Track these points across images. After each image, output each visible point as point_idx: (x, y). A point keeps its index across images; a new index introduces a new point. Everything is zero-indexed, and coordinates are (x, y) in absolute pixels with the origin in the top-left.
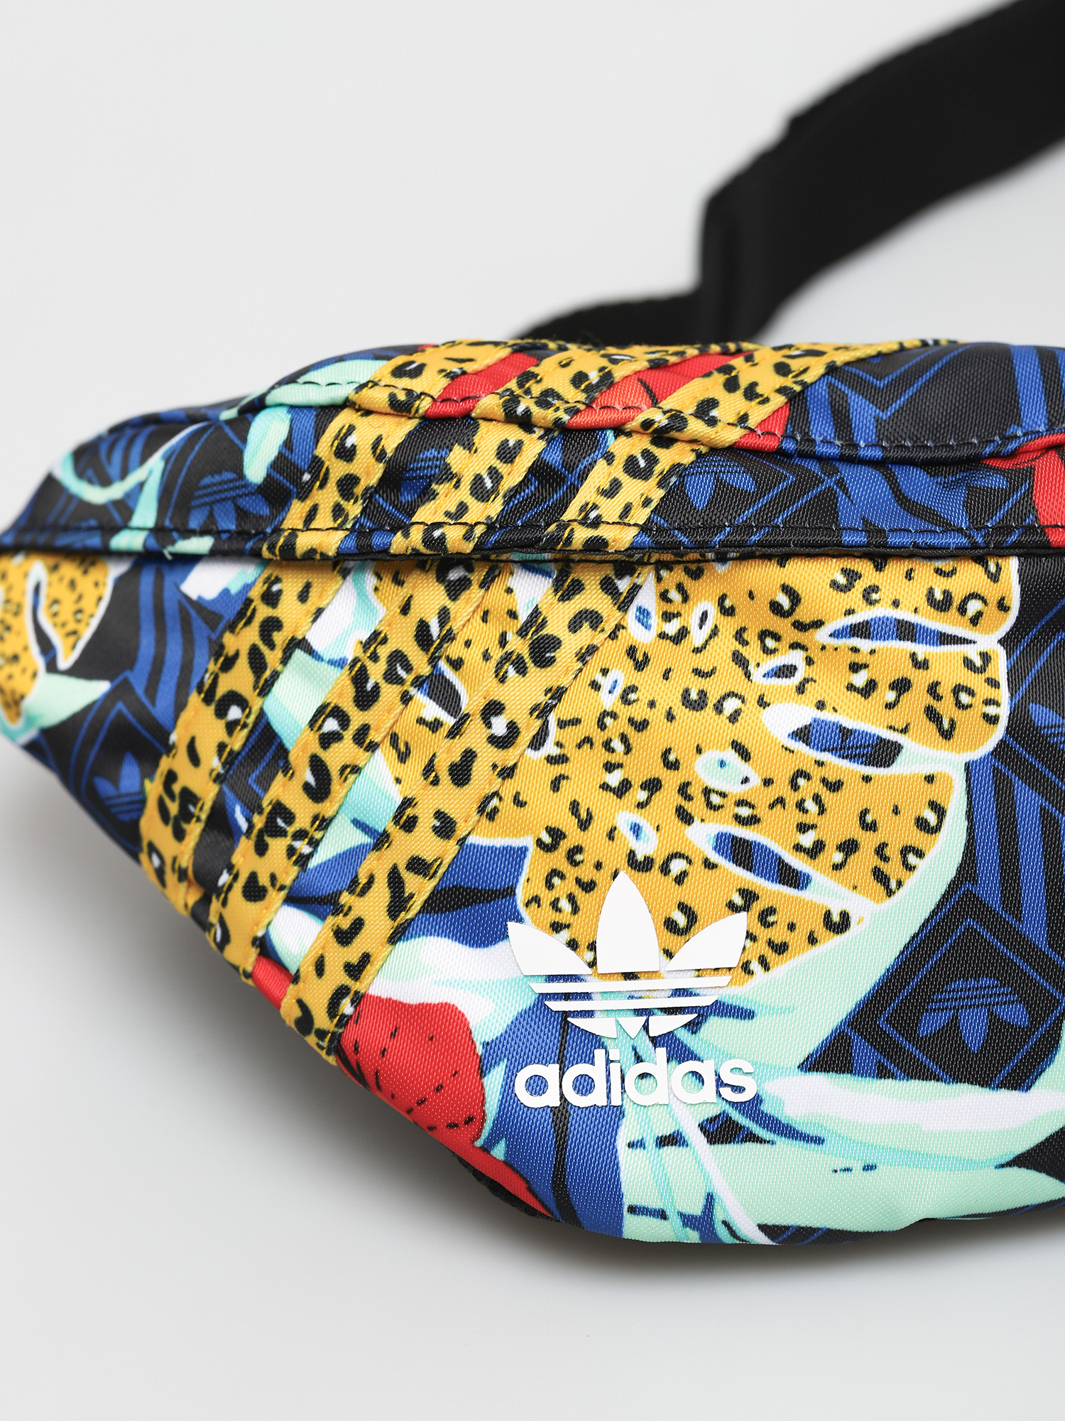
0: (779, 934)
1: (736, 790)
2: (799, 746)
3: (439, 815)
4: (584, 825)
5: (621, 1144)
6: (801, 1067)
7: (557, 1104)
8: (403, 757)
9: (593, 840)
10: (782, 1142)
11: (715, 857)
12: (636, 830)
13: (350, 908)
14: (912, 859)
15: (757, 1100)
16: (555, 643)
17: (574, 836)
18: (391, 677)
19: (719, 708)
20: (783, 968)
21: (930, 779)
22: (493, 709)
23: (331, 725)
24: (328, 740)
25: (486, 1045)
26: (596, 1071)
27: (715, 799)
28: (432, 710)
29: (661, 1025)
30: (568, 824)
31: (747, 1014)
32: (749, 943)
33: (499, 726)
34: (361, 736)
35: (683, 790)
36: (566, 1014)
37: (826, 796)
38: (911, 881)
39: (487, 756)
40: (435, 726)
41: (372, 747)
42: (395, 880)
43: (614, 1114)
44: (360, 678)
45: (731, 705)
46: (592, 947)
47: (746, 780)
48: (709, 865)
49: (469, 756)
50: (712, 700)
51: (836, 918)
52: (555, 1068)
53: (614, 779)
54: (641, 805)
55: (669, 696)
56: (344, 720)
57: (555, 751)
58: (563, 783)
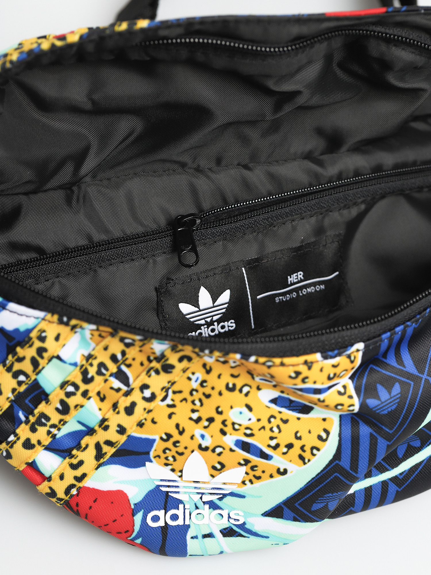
0: (258, 473)
1: (246, 423)
2: (273, 406)
3: (119, 426)
4: (181, 433)
5: (188, 537)
6: (262, 515)
7: (164, 525)
8: (102, 399)
9: (184, 440)
10: (252, 538)
11: (234, 448)
12: (203, 436)
13: (77, 456)
14: (315, 451)
15: (244, 523)
16: (172, 367)
17: (176, 437)
18: (99, 373)
19: (241, 391)
20: (258, 484)
21: (324, 420)
22: (144, 387)
23: (71, 389)
24: (69, 395)
25: (135, 504)
26: (179, 512)
27: (237, 427)
28: (116, 383)
29: (206, 498)
30: (175, 432)
31: (244, 497)
32: (246, 475)
33: (147, 393)
34: (85, 394)
35: (224, 423)
36: (168, 492)
37: (282, 425)
38: (314, 460)
39: (141, 405)
40: (118, 390)
41: (89, 398)
42: (98, 446)
43: (186, 528)
44: (85, 373)
45: (246, 389)
46: (181, 471)
47: (250, 419)
48: (231, 450)
49: (133, 404)
50: (238, 387)
51: (282, 470)
52: (163, 512)
53: (195, 416)
54: (205, 427)
55: (220, 385)
56: (77, 387)
57: (171, 403)
58: (173, 416)
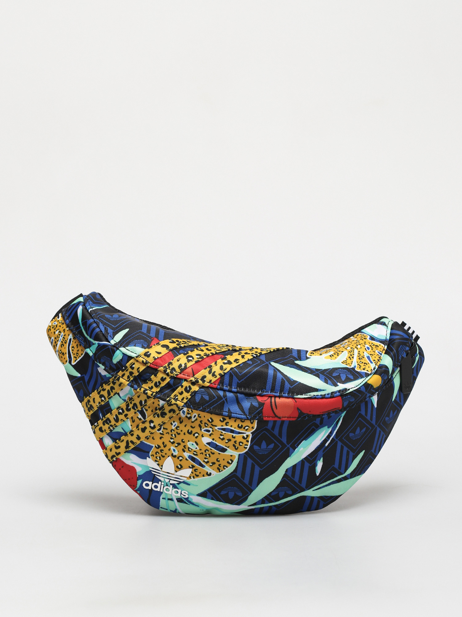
0: (197, 473)
1: (194, 449)
2: (208, 445)
3: (138, 435)
4: (165, 447)
5: (161, 498)
6: (197, 495)
7: (150, 489)
8: (133, 421)
9: (166, 450)
10: (191, 505)
11: (188, 459)
12: (174, 450)
13: (118, 443)
14: (225, 467)
15: (188, 498)
16: (166, 414)
17: (162, 448)
18: (133, 408)
19: (194, 435)
20: (197, 479)
21: (231, 456)
22: (151, 422)
23: (121, 411)
24: (120, 413)
25: (139, 475)
26: (159, 485)
27: (190, 450)
28: (140, 416)
29: (172, 482)
30: (162, 446)
31: (189, 485)
32: (192, 473)
33: (152, 425)
34: (126, 416)
35: (184, 446)
36: (155, 474)
37: (211, 455)
38: (224, 471)
39: (149, 429)
40: (140, 419)
41: (128, 418)
42: (127, 442)
43: (160, 493)
44: (128, 405)
45: (196, 435)
46: (162, 466)
47: (196, 448)
48: (186, 459)
49: (145, 428)
50: (193, 433)
51: (209, 473)
52: (151, 483)
53: (172, 441)
54: (176, 447)
55: (185, 430)
56: (123, 411)
57: (162, 433)
58: (162, 438)
